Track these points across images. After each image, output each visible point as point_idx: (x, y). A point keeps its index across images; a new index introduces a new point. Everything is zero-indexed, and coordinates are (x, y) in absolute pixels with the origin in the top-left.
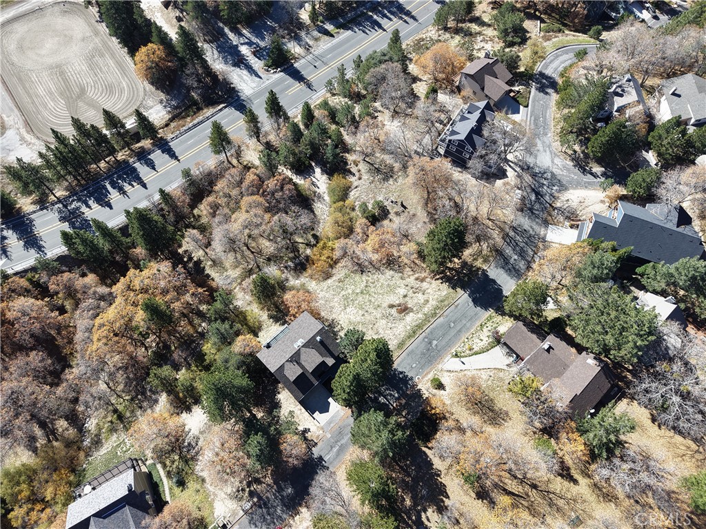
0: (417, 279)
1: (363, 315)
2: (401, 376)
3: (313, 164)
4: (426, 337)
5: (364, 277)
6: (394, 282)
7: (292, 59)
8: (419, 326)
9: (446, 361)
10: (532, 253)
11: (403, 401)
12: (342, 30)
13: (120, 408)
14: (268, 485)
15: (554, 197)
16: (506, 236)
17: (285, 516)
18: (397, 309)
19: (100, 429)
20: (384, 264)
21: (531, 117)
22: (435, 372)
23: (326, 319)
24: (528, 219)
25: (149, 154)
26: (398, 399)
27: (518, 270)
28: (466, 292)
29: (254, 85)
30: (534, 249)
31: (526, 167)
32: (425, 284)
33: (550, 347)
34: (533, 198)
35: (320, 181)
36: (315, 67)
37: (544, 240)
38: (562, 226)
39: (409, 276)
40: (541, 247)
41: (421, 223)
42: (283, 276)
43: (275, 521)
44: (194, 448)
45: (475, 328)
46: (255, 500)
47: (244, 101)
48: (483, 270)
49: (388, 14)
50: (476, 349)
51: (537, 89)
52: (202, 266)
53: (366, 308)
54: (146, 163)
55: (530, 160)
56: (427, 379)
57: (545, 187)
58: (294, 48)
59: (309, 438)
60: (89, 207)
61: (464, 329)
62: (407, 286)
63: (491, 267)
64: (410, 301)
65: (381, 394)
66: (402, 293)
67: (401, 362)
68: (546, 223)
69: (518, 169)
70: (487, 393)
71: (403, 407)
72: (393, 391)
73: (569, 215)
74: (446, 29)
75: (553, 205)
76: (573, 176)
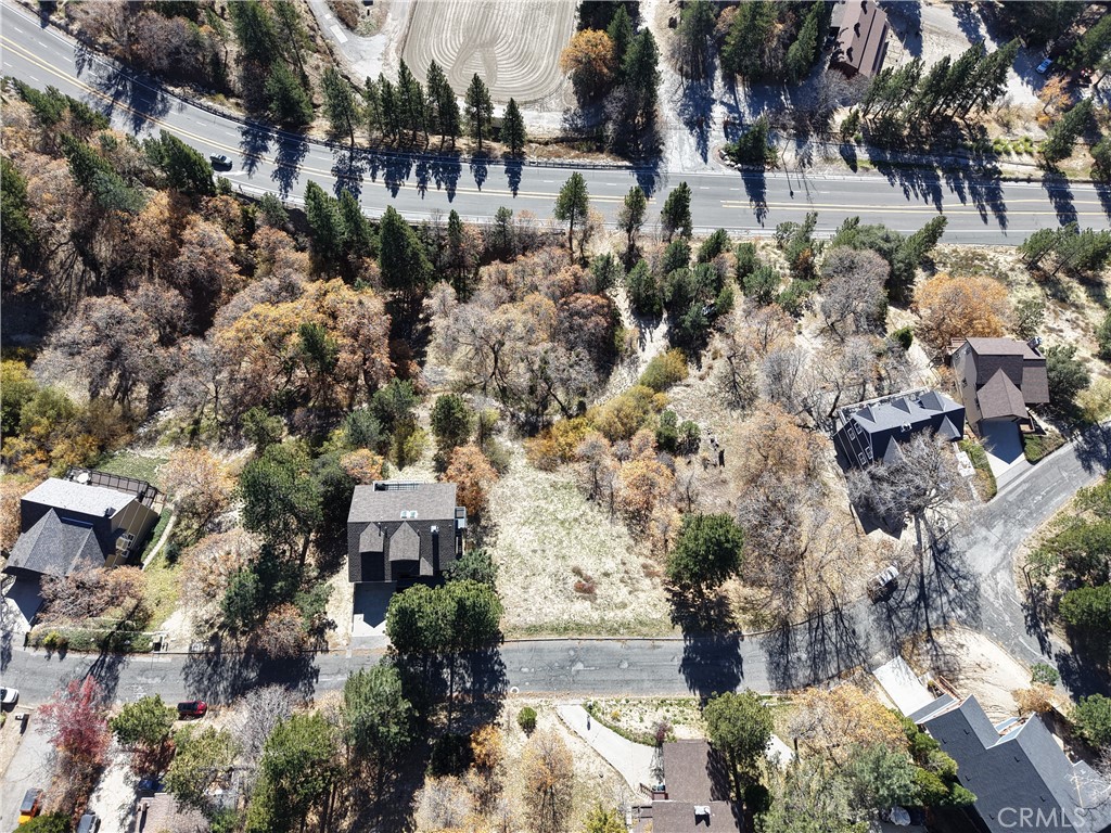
0: (645, 566)
1: (534, 551)
2: (496, 667)
3: (665, 316)
4: (573, 649)
5: (586, 507)
6: (614, 544)
7: (768, 163)
8: (579, 628)
9: (571, 702)
10: (834, 672)
11: (469, 700)
12: (876, 170)
13: (204, 422)
14: (238, 646)
15: (945, 623)
16: (816, 615)
17: (222, 698)
18: (579, 582)
19: (166, 428)
20: (626, 511)
21: (1024, 482)
22: (543, 704)
23: (489, 517)
24: (874, 620)
25: (490, 163)
26: (466, 691)
27: (790, 677)
28: (685, 640)
29: (688, 164)
30: (842, 668)
31: (941, 546)
32: (648, 581)
33: (706, 818)
34: (911, 597)
35: (655, 344)
36: (792, 194)
37: (870, 670)
38: (916, 674)
39: (641, 554)
40: (857, 676)
41: (724, 501)
42: (500, 423)
43: (209, 693)
44: (220, 533)
45: (651, 696)
46: (212, 649)
47: (658, 175)
48: (739, 633)
49: (966, 190)
50: (622, 725)
51: (1077, 450)
52: (430, 337)
53: (547, 547)
54: (477, 171)
55: (958, 543)
56: (524, 701)
57: (944, 599)
58: (786, 152)
59: (326, 637)
60: (374, 176)
61: (635, 685)
62: (624, 564)
63: (754, 639)
64: (604, 586)
65: (451, 665)
66: (607, 567)
67: (513, 651)
68: (897, 649)
69: (925, 540)
70: (573, 792)
71: (461, 706)
72: (469, 676)
73: (943, 667)
74: (1032, 266)
75: (934, 634)
76: (1007, 618)
